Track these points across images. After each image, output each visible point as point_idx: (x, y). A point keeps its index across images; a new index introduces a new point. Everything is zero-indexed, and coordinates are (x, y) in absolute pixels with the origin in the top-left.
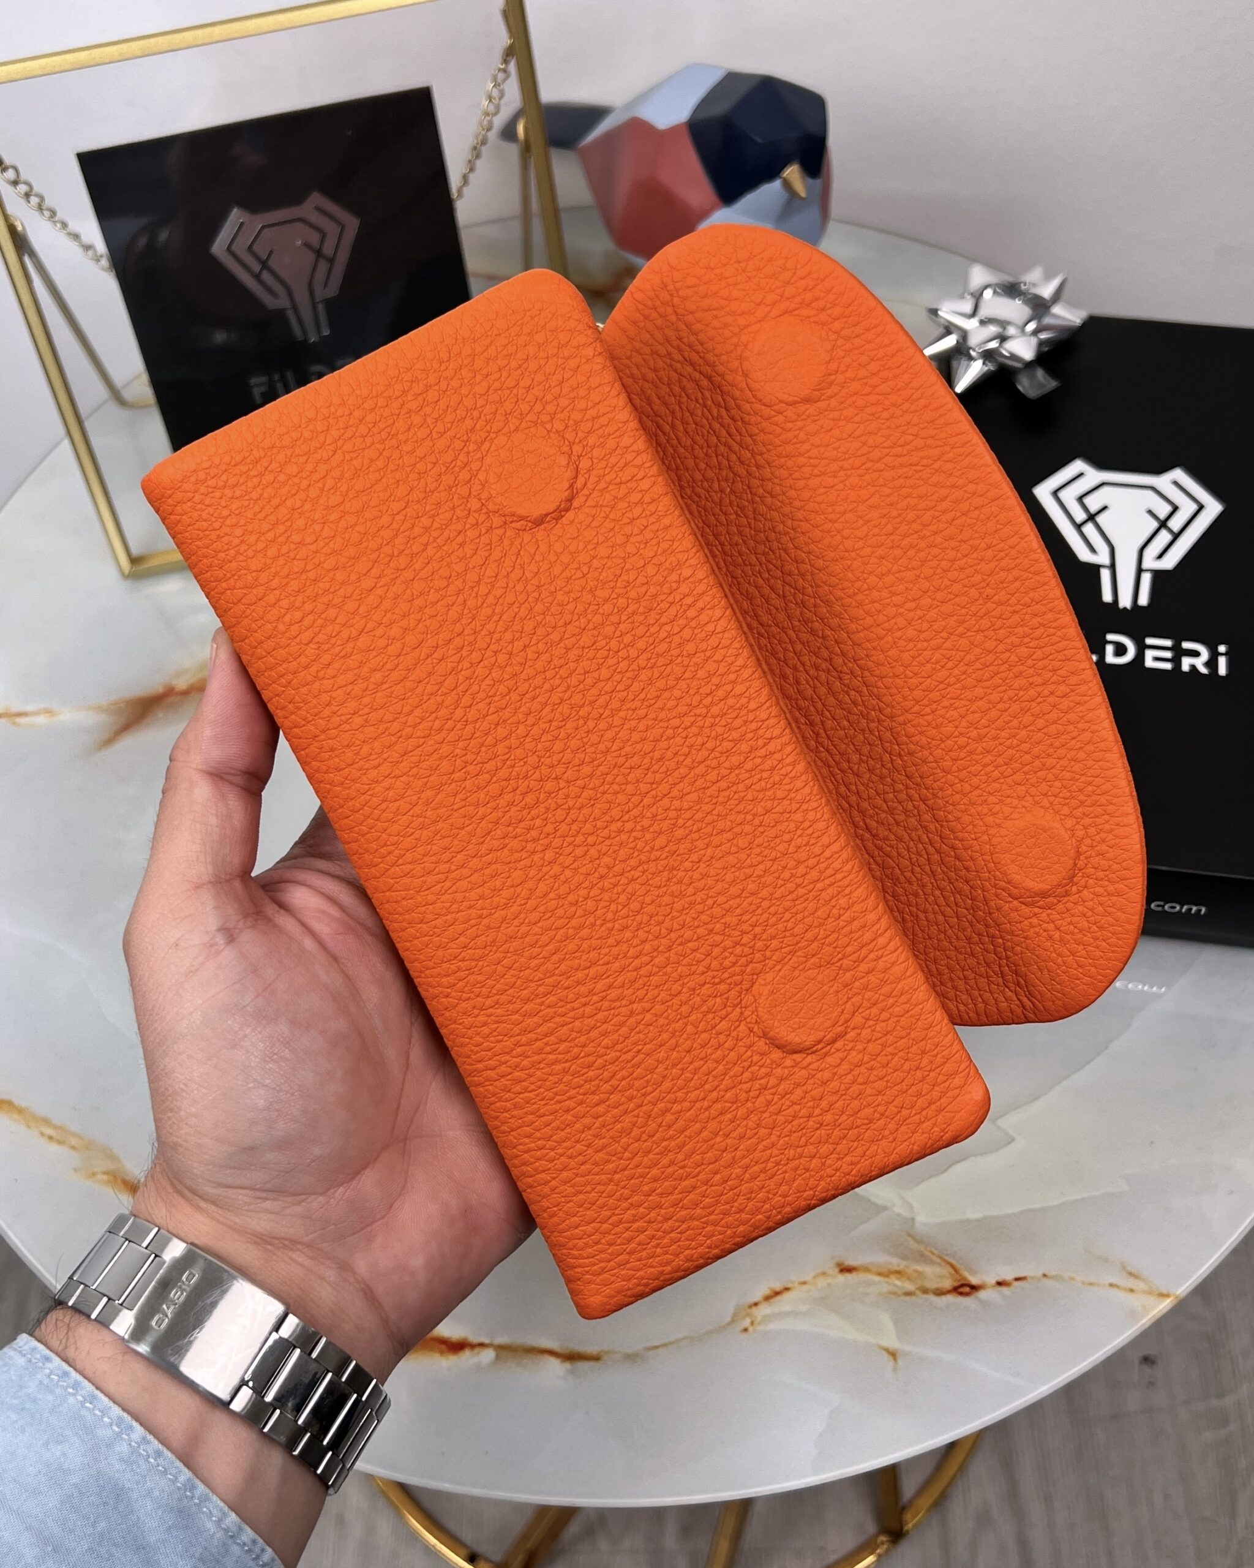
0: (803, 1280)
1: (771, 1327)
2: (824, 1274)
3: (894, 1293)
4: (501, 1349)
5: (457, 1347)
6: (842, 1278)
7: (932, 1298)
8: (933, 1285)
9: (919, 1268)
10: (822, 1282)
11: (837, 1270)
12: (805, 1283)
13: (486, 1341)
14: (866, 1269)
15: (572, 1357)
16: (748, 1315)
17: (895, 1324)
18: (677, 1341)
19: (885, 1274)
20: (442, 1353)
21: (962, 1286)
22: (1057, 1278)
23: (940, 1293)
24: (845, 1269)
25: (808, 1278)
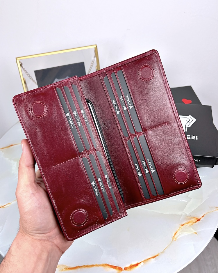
1: (178, 238)
3: (190, 225)
4: (143, 261)
5: (137, 265)
6: (183, 227)
7: (196, 223)
8: (194, 221)
9: (191, 220)
10: (181, 229)
11: (181, 226)
13: (141, 261)
15: (154, 257)
16: (174, 238)
17: (193, 229)
18: (167, 247)
19: (188, 223)
20: (135, 267)
21: (198, 220)
22: (209, 213)
23: (196, 222)
24: (183, 225)
25: (178, 229)
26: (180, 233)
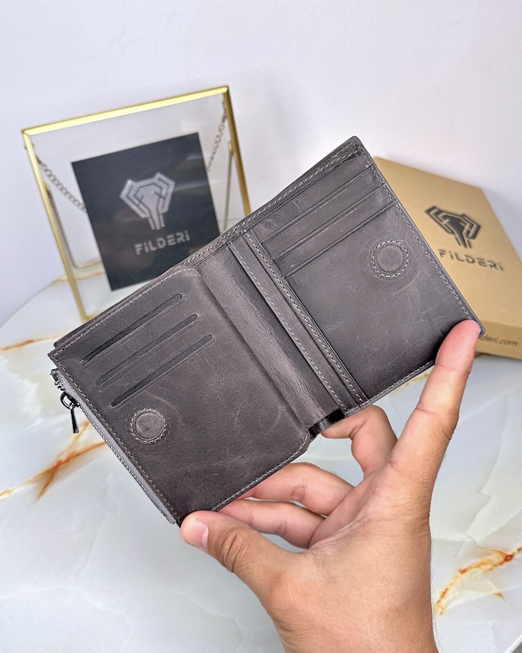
0: (450, 583)
1: (451, 606)
2: (456, 577)
3: (486, 571)
6: (464, 576)
7: (500, 567)
8: (497, 561)
9: (488, 558)
10: (458, 581)
11: (460, 574)
12: (451, 584)
14: (471, 568)
16: (439, 606)
17: (493, 582)
19: (479, 566)
21: (507, 557)
23: (501, 564)
24: (463, 572)
25: (452, 581)
26: (457, 594)
